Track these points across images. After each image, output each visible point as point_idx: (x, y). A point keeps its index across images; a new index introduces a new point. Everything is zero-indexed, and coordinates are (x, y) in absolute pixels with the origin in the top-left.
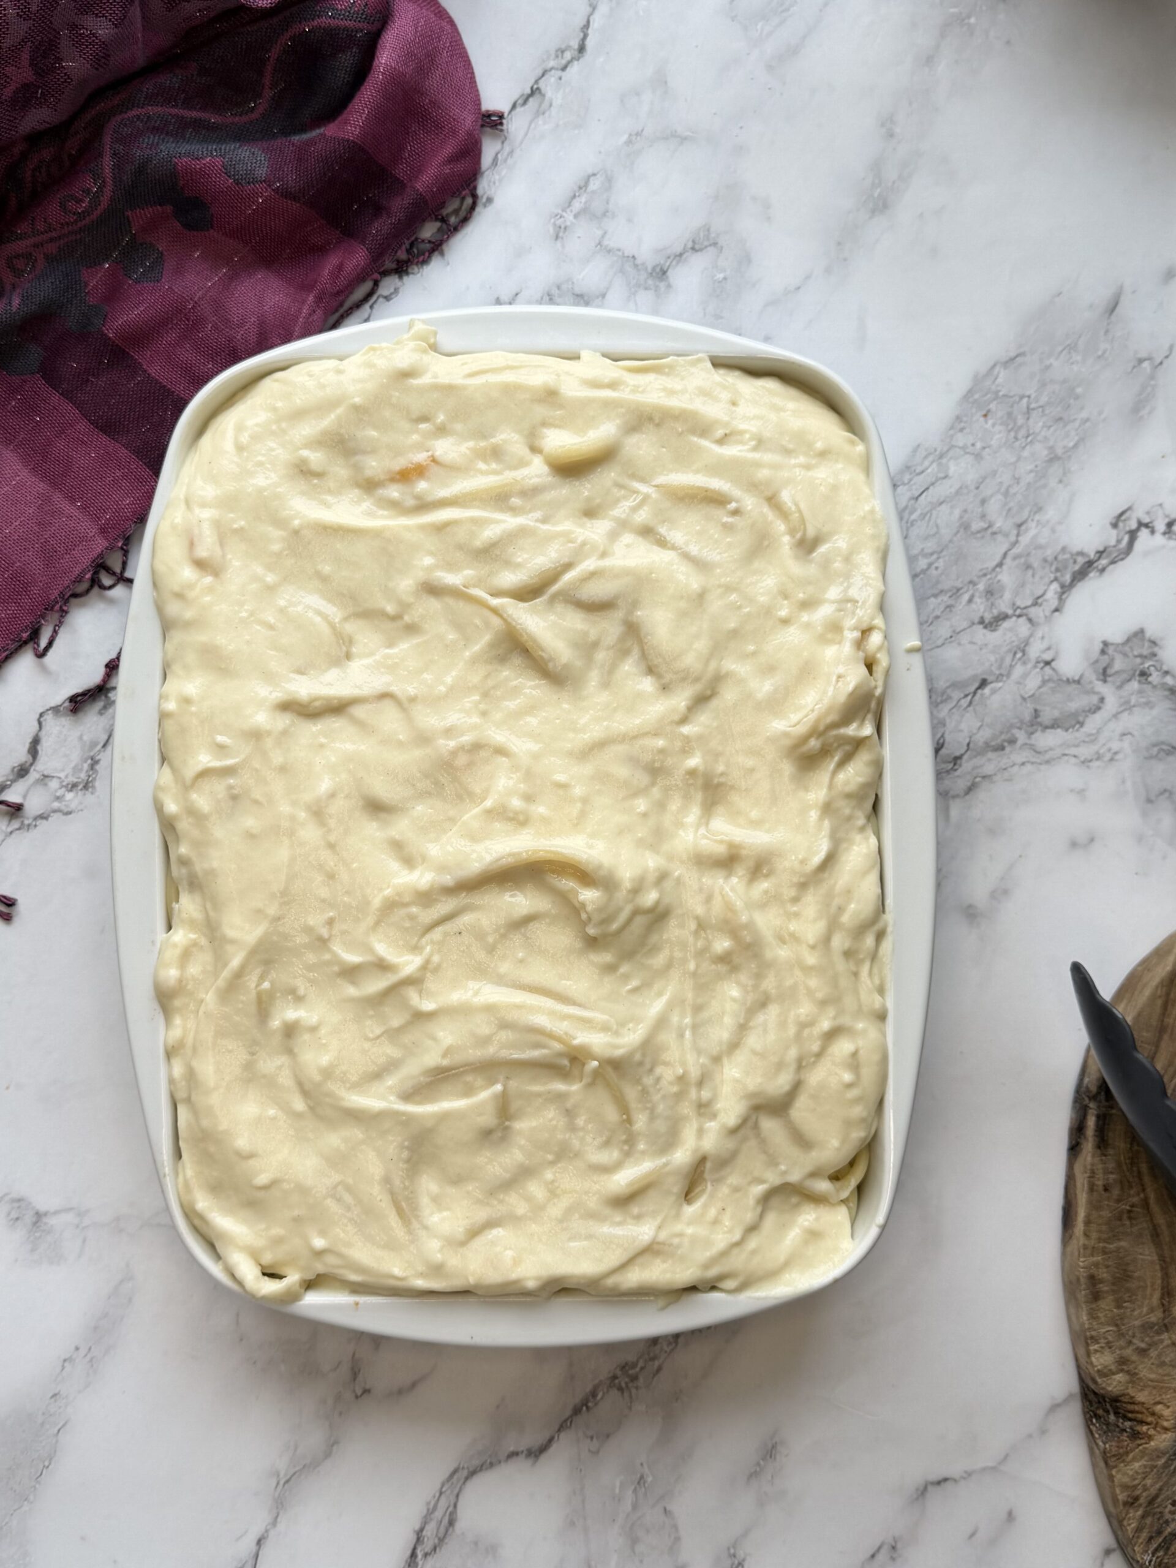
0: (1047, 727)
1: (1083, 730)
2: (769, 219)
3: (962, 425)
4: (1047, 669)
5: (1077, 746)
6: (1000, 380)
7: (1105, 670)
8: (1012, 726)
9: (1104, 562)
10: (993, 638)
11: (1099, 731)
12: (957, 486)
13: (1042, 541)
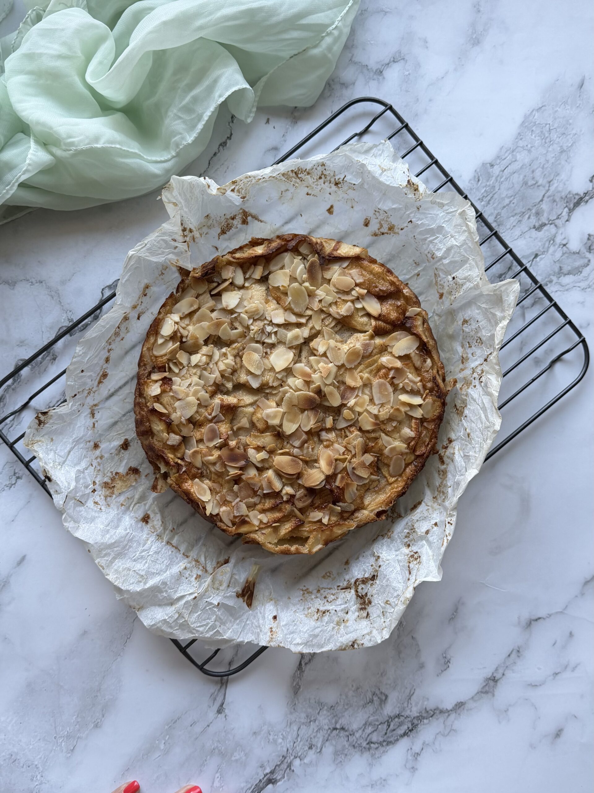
0: (566, 274)
1: (581, 275)
2: (427, 47)
3: (521, 137)
4: (564, 247)
5: (580, 282)
6: (536, 117)
7: (590, 247)
8: (550, 275)
9: (587, 198)
10: (540, 234)
11: (589, 275)
12: (521, 165)
13: (560, 189)
